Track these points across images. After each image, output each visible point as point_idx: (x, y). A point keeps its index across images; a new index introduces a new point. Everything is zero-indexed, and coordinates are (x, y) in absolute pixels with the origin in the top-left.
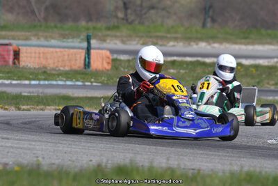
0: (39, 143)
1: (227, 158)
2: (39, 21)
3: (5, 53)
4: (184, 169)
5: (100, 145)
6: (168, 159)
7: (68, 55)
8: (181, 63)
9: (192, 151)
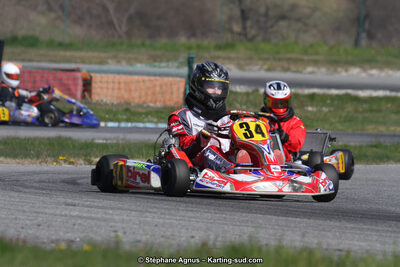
0: (118, 212)
1: (389, 234)
2: (120, 37)
3: (70, 82)
4: (327, 249)
5: (206, 215)
6: (303, 236)
7: (161, 86)
8: (324, 97)
9: (338, 224)
